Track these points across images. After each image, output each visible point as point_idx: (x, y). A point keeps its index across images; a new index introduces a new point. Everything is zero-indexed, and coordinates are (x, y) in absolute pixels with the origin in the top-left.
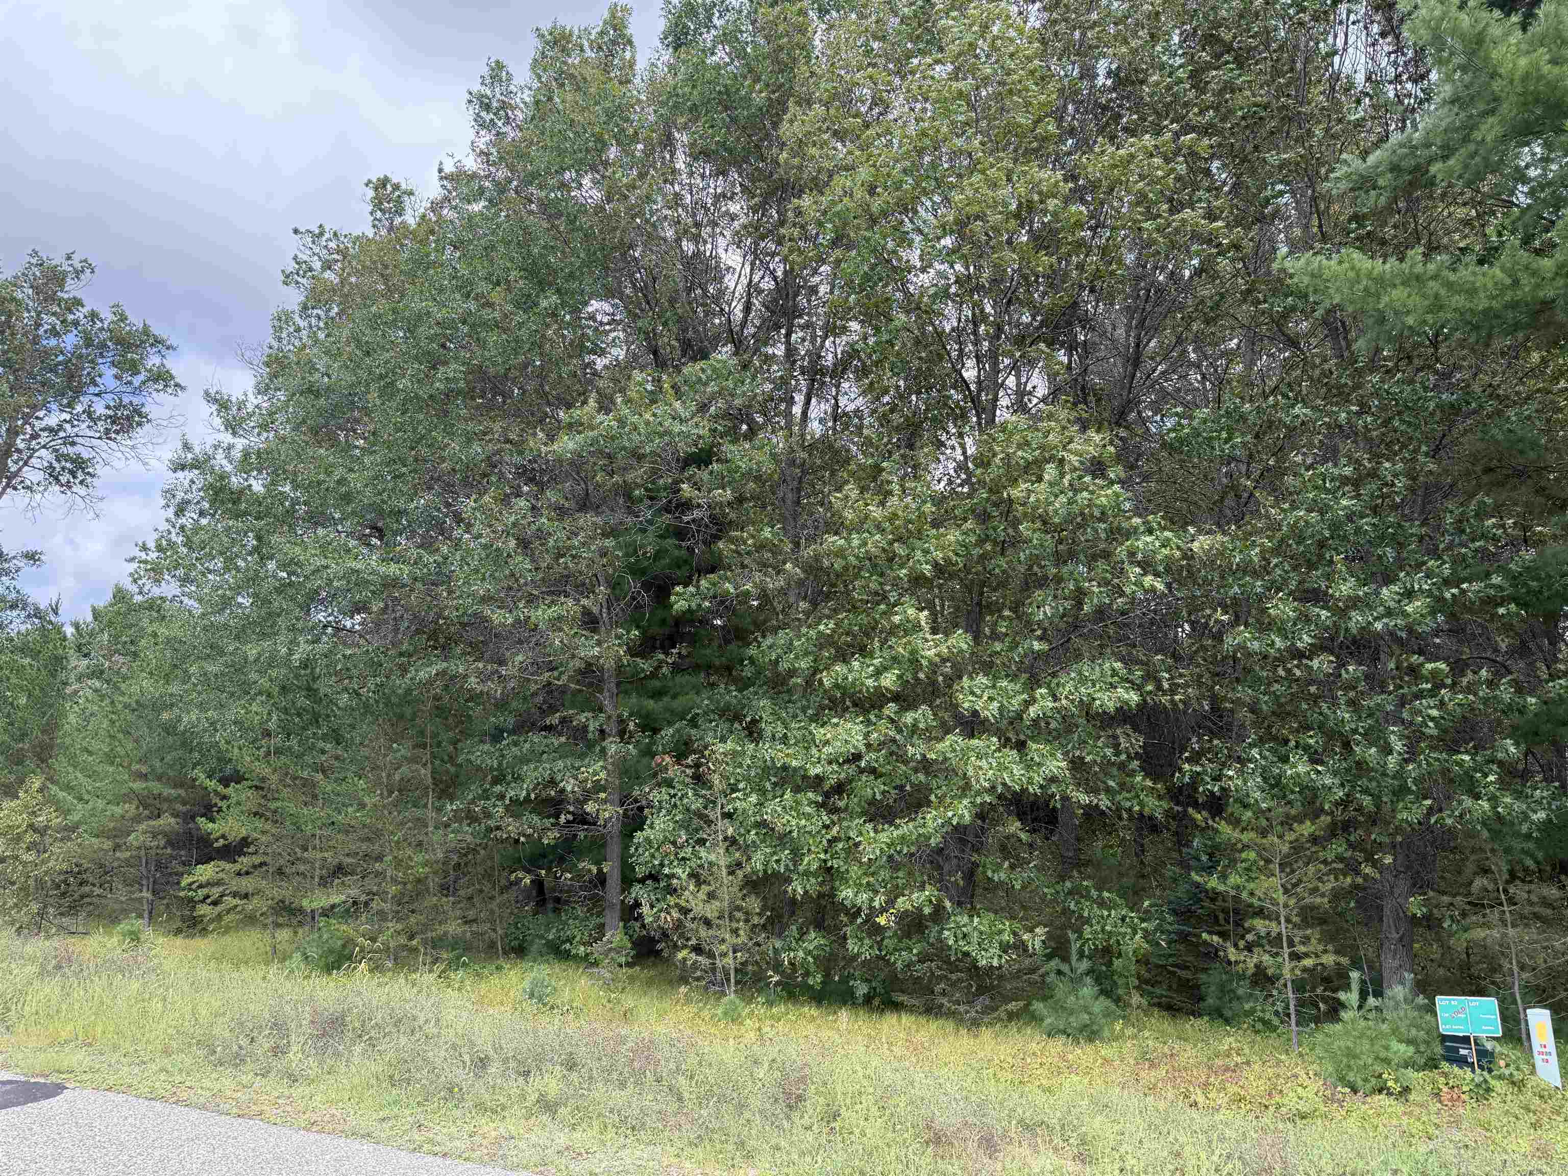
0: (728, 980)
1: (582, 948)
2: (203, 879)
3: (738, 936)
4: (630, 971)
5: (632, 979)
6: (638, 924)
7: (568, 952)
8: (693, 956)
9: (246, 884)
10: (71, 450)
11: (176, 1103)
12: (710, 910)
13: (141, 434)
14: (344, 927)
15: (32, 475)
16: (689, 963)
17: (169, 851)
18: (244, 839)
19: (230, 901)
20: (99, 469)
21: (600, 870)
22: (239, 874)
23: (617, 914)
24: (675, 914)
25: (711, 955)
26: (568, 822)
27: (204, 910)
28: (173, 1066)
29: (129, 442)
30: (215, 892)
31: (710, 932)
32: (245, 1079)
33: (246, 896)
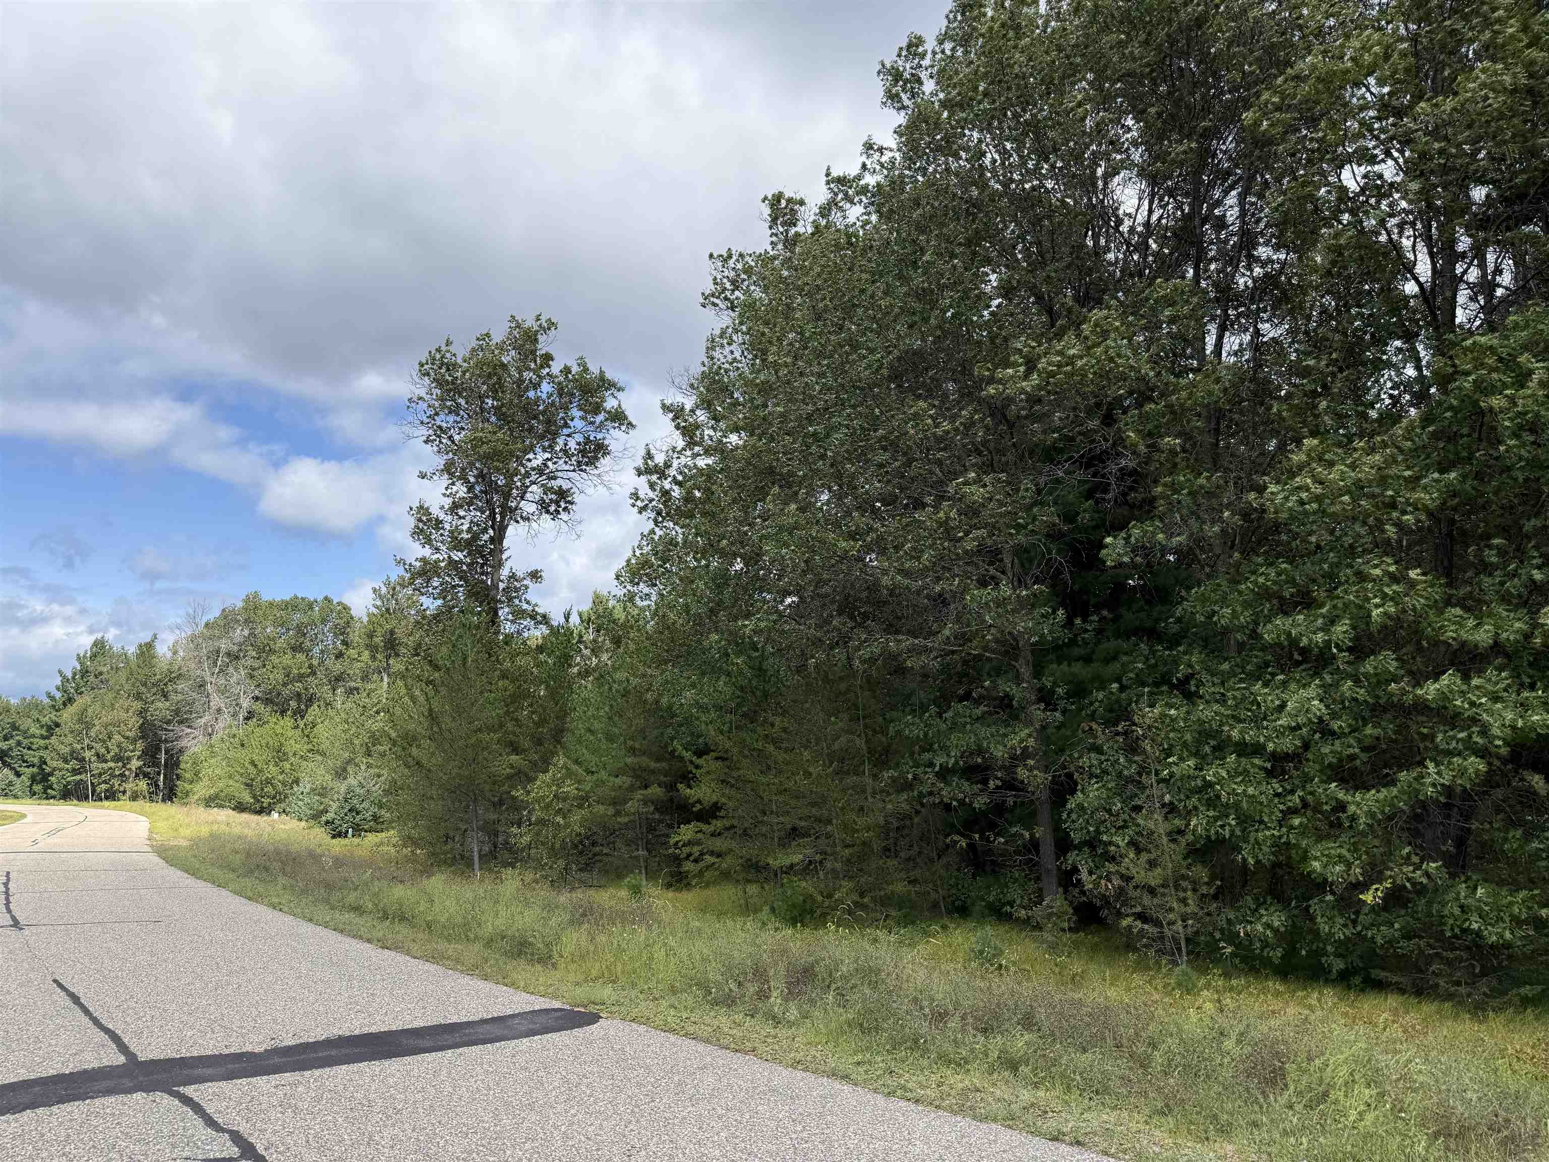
0: (1179, 949)
1: (1023, 912)
2: (686, 838)
3: (1186, 905)
4: (1074, 936)
5: (1076, 945)
6: (1077, 890)
7: (1011, 915)
8: (1139, 923)
9: (718, 844)
10: (555, 484)
11: (686, 1035)
12: (1154, 878)
13: (605, 463)
14: (804, 884)
15: (528, 507)
16: (1135, 931)
17: (657, 816)
18: (716, 803)
19: (709, 859)
20: (577, 498)
21: (1032, 836)
22: (713, 835)
23: (1054, 880)
24: (1117, 882)
25: (1158, 923)
26: (998, 787)
27: (688, 866)
28: (680, 1003)
29: (596, 472)
30: (696, 850)
31: (1155, 901)
32: (739, 1017)
33: (719, 855)
